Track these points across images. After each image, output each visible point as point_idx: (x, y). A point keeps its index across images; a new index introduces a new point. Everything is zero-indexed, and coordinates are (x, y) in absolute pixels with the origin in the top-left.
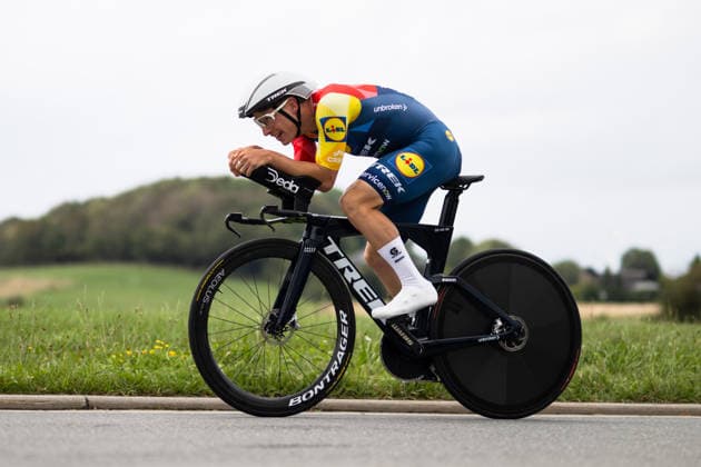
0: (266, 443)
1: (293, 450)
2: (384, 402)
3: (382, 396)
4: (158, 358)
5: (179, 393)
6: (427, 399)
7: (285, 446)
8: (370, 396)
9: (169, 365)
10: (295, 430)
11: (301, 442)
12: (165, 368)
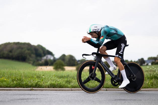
0: (22, 98)
1: (27, 100)
2: (46, 89)
3: (46, 87)
4: (3, 80)
5: (7, 87)
6: (54, 88)
7: (26, 99)
8: (43, 87)
9: (5, 82)
10: (28, 95)
11: (29, 98)
12: (4, 82)
